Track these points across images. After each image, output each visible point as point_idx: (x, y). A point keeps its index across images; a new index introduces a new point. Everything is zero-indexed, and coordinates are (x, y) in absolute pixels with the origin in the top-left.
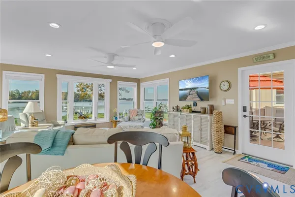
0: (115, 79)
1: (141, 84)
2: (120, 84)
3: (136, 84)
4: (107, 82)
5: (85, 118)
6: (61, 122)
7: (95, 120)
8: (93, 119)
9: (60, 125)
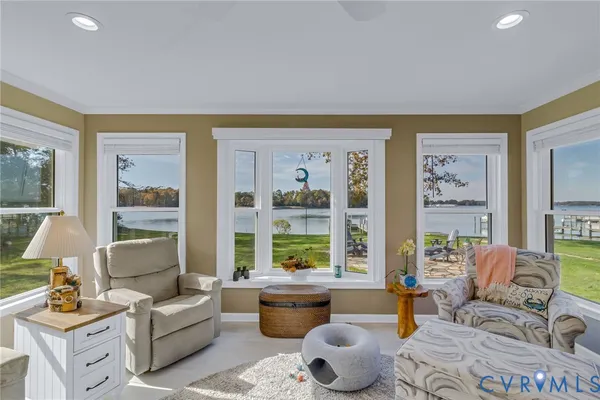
0: (403, 129)
1: (531, 136)
2: (428, 144)
3: (502, 138)
4: (374, 144)
5: (298, 266)
6: (205, 282)
7: (338, 276)
8: (331, 270)
9: (203, 293)
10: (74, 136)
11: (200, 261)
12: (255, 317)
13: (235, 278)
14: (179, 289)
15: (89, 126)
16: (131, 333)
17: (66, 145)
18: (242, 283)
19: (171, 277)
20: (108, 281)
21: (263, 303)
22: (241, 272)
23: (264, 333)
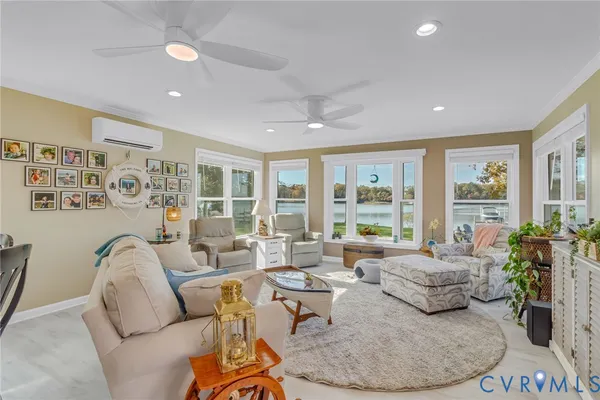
6: (315, 235)
7: (395, 241)
8: (392, 238)
9: (314, 240)
10: (259, 164)
11: (316, 225)
12: (341, 260)
13: (333, 238)
14: (304, 238)
15: (267, 158)
16: (284, 249)
17: (257, 168)
18: (337, 241)
19: (302, 231)
20: (275, 230)
21: (345, 249)
22: (336, 235)
23: (345, 266)
